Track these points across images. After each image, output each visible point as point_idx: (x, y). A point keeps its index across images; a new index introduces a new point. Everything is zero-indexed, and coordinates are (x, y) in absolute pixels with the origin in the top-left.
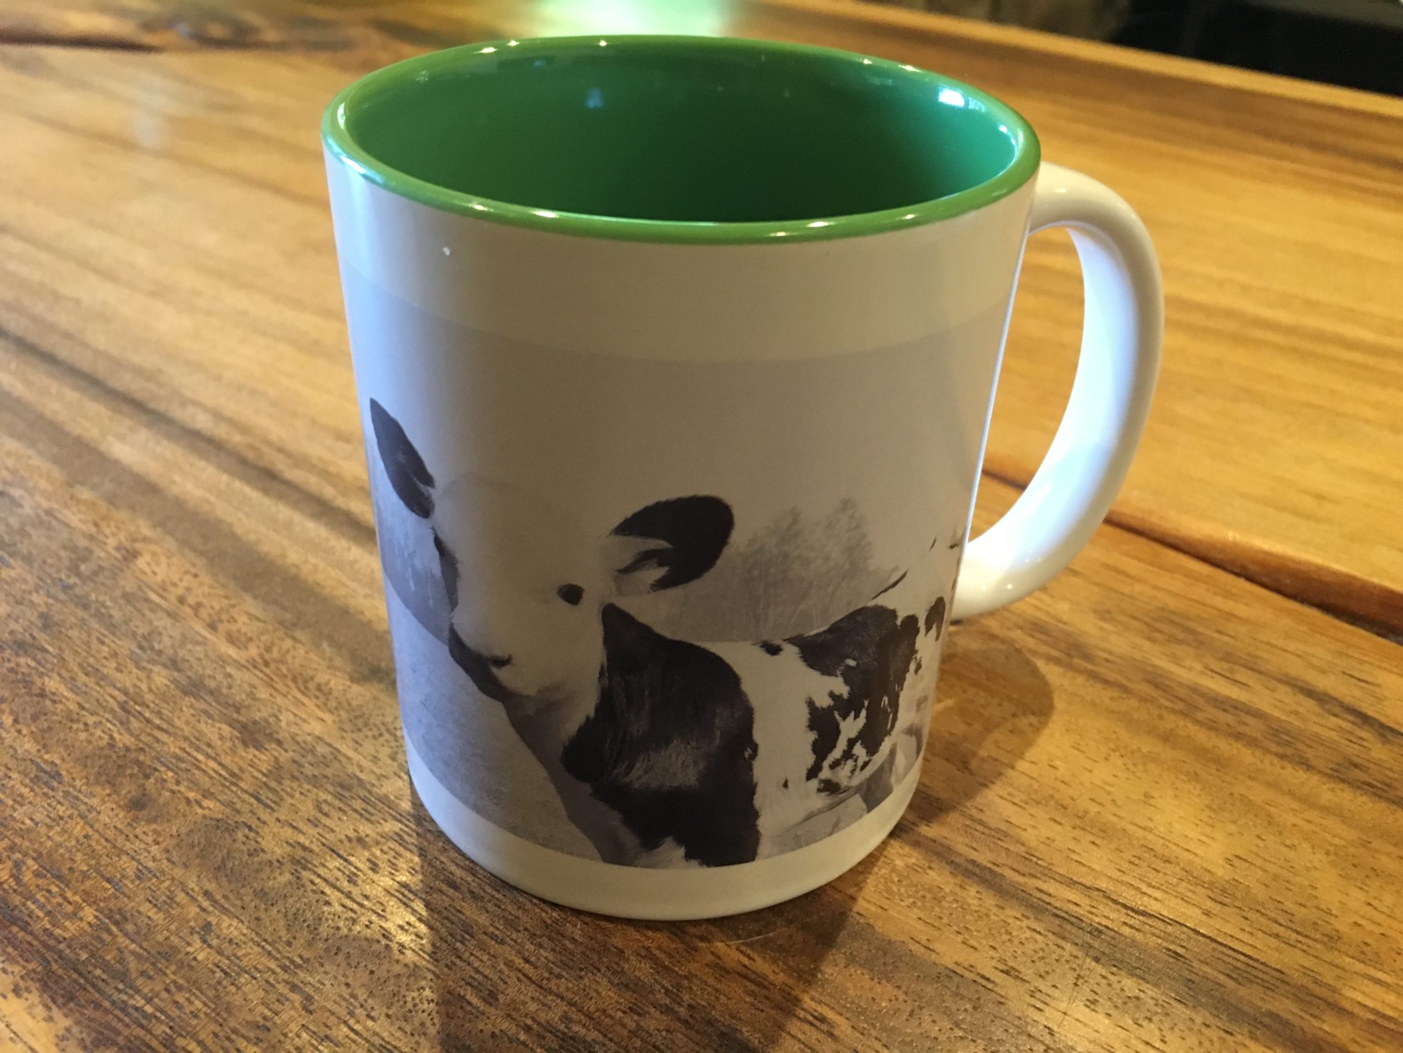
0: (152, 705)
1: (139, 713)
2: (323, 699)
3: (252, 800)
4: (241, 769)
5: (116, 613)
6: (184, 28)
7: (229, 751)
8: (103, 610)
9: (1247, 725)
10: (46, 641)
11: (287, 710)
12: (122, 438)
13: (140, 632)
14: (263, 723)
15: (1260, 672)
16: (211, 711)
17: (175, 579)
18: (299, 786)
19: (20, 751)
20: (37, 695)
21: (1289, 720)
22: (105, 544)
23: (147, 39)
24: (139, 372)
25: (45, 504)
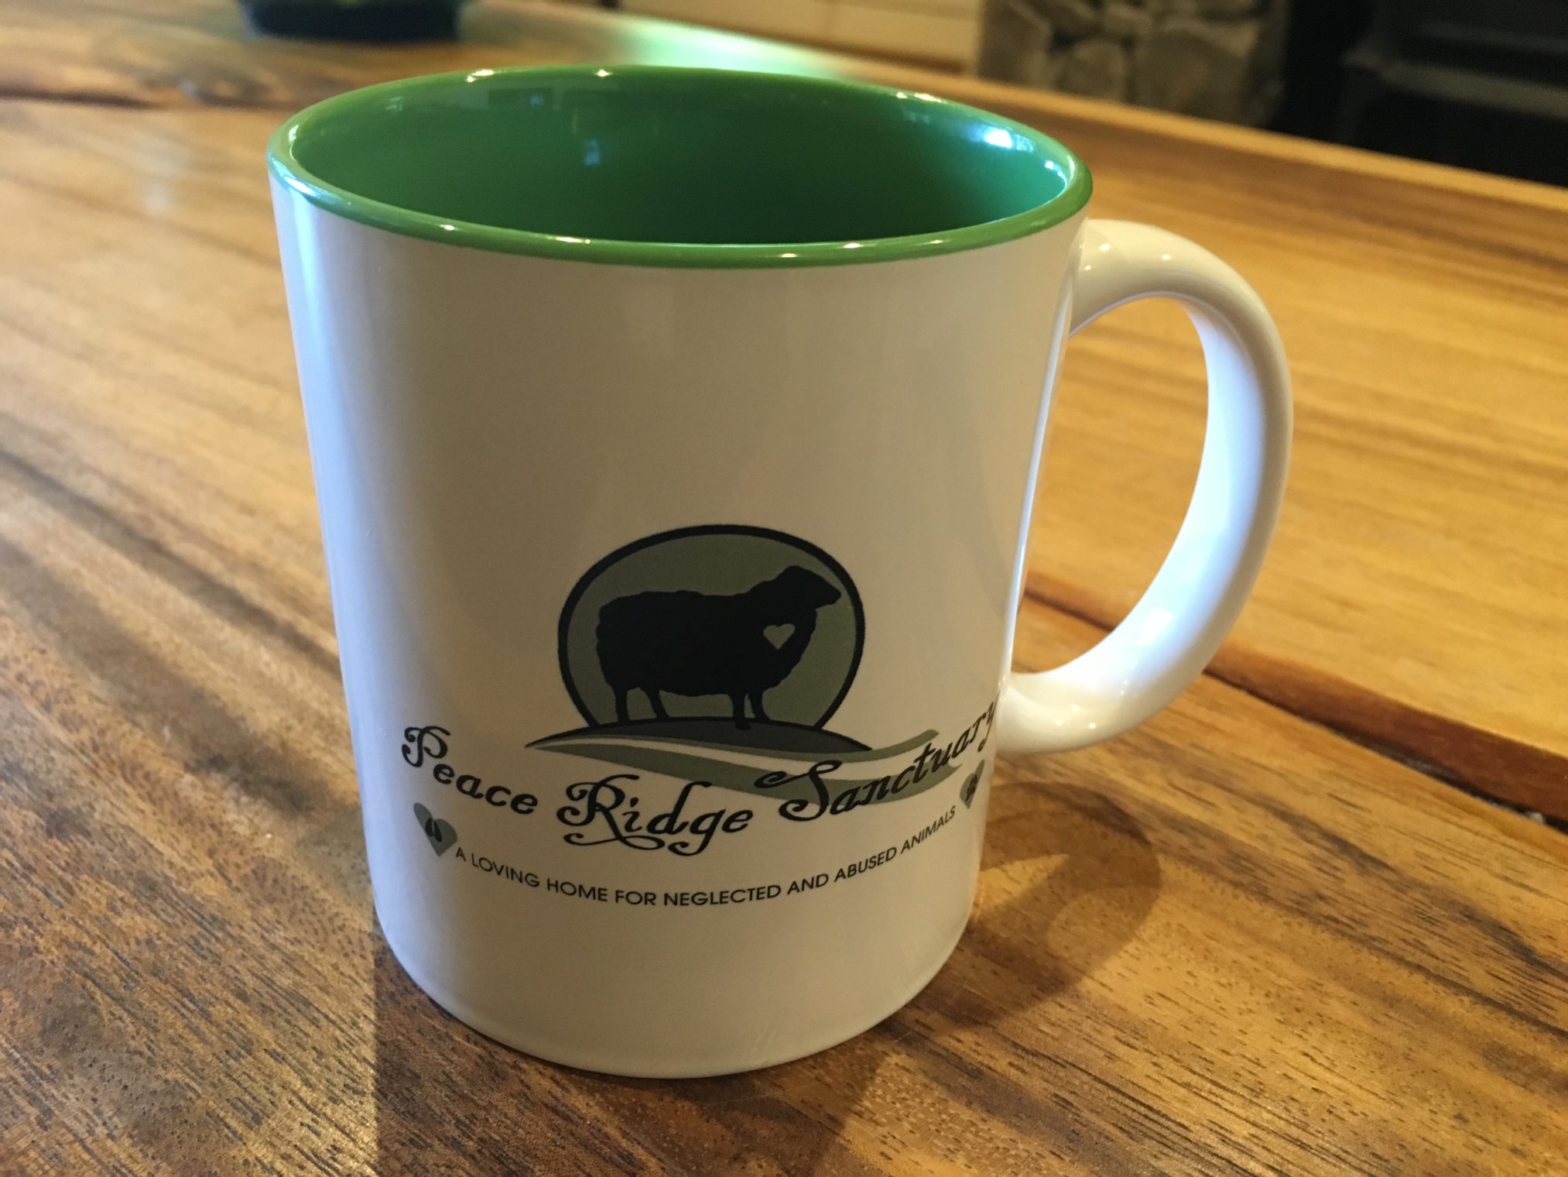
2: (148, 788)
3: (40, 895)
4: (37, 859)
6: (189, 87)
7: (28, 840)
9: (1203, 848)
11: (106, 798)
14: (74, 812)
15: (1230, 791)
16: (20, 796)
17: (19, 654)
18: (98, 882)
21: (1254, 844)
23: (146, 95)
24: (43, 437)
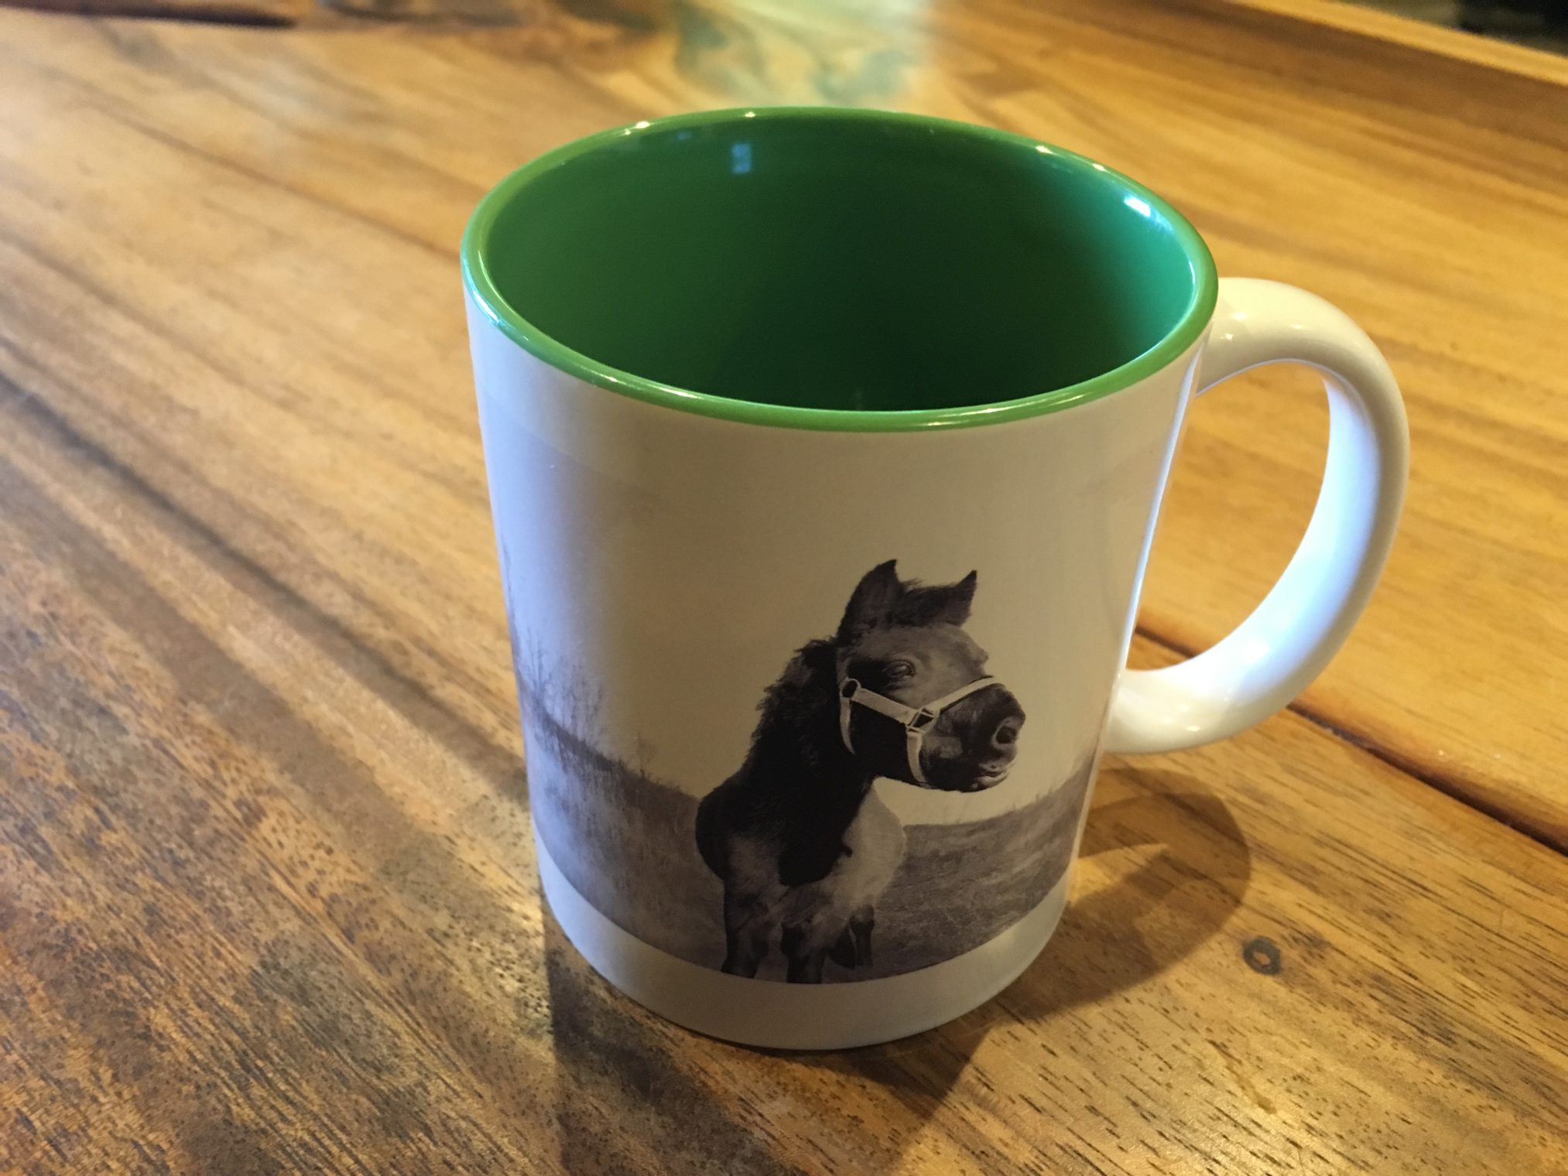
0: (276, 1059)
1: (260, 1070)
2: (480, 1059)
5: (236, 909)
7: (366, 1140)
8: (220, 903)
10: (152, 949)
11: (438, 1076)
12: (244, 628)
13: (264, 938)
14: (407, 1096)
16: (345, 1070)
17: (305, 854)
19: (121, 1124)
20: (140, 1036)
22: (224, 796)
24: (267, 524)
25: (155, 730)
